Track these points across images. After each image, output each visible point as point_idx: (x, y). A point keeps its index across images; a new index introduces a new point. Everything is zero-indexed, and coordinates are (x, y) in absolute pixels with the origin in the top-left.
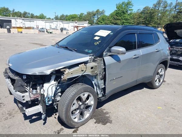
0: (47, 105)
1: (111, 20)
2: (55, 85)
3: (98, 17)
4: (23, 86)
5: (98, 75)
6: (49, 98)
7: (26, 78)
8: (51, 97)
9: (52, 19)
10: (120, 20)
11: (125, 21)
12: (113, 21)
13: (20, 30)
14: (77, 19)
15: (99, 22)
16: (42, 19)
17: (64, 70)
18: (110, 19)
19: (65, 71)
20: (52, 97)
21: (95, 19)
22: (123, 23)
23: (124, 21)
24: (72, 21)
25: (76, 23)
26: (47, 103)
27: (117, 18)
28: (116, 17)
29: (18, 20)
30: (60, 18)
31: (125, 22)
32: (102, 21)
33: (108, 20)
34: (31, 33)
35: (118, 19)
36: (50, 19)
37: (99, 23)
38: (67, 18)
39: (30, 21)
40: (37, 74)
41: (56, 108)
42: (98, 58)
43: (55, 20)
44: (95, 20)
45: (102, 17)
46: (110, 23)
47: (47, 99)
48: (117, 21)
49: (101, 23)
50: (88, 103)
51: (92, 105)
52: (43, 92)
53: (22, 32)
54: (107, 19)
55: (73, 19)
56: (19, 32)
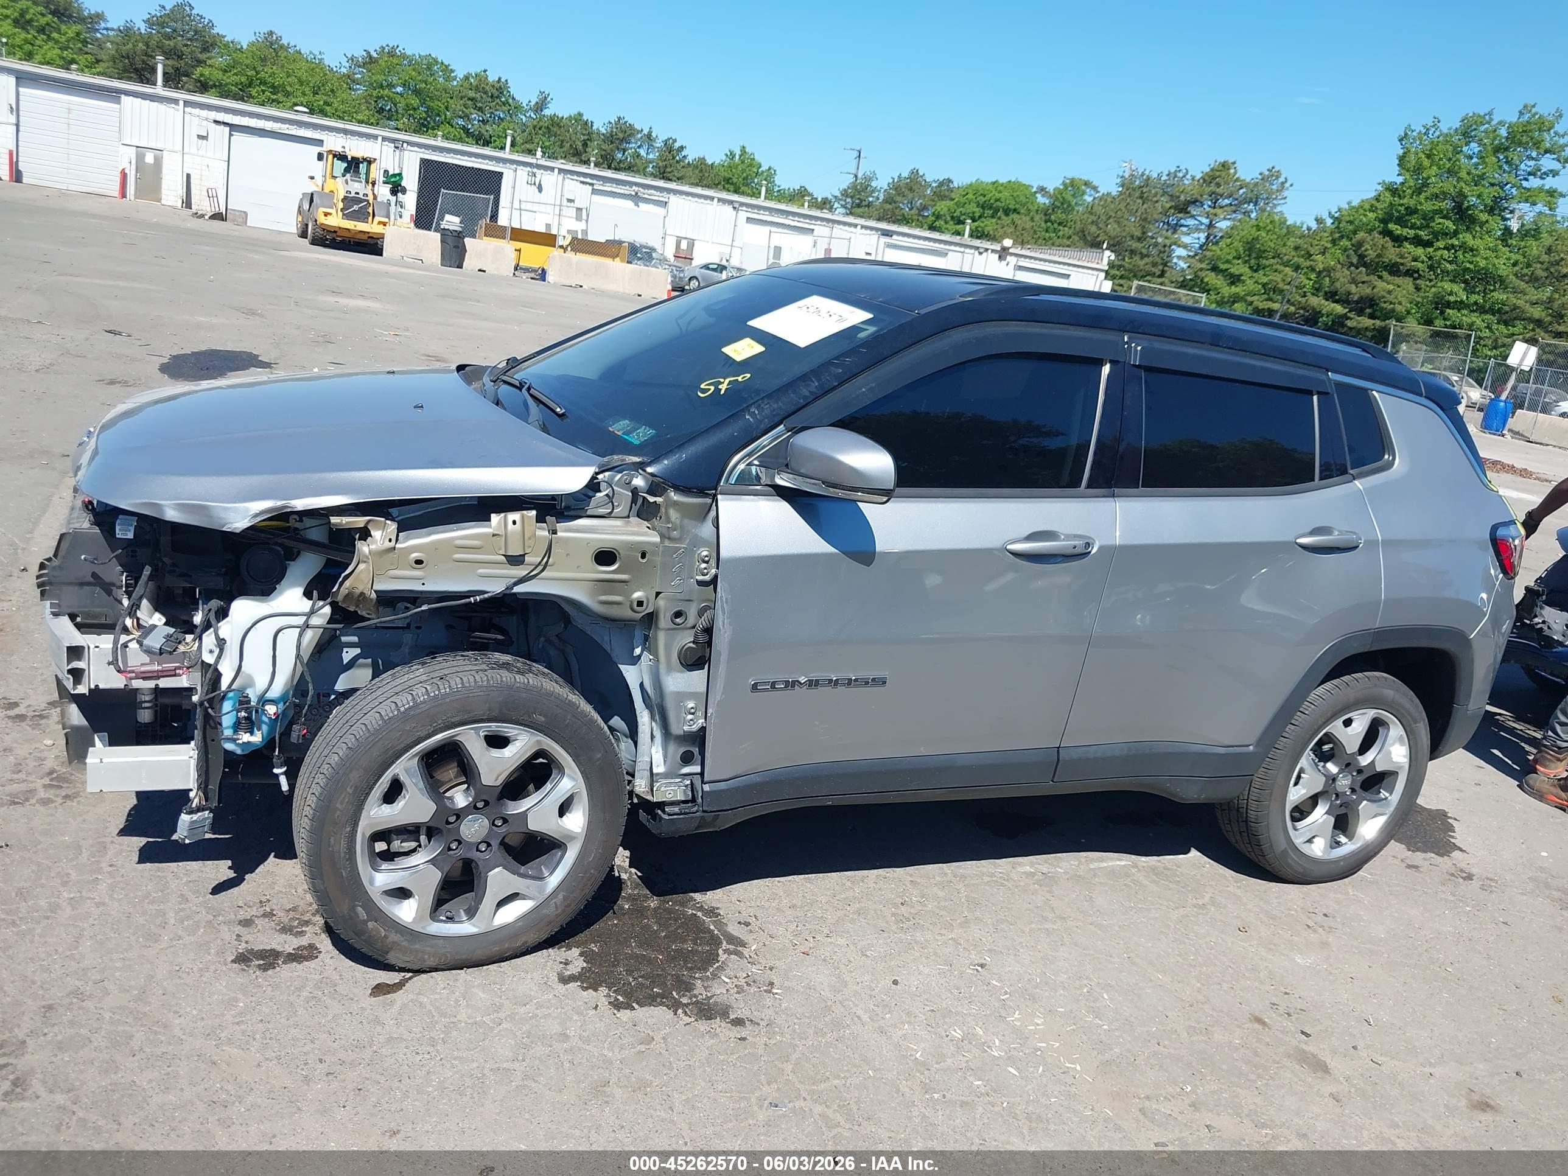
0: (229, 746)
1: (1328, 271)
2: (300, 621)
3: (1211, 226)
4: (108, 588)
5: (664, 621)
6: (243, 702)
7: (130, 536)
8: (263, 700)
9: (825, 204)
10: (1409, 273)
11: (1458, 291)
12: (1342, 279)
13: (534, 256)
14: (1022, 220)
15: (1215, 269)
16: (736, 191)
17: (360, 521)
18: (1320, 261)
19: (365, 534)
20: (272, 702)
21: (1186, 240)
22: (1442, 304)
23: (1448, 286)
24: (977, 234)
25: (1003, 254)
26: (228, 733)
27: (1392, 253)
28: (1374, 245)
29: (549, 180)
30: (889, 200)
31: (1460, 305)
32: (1239, 268)
33: (1297, 268)
34: (611, 287)
35: (1394, 269)
36: (799, 195)
37: (1211, 278)
38: (942, 207)
39: (636, 199)
40: (172, 515)
41: (285, 787)
42: (673, 495)
43: (839, 214)
44: (1180, 252)
45: (1248, 232)
46: (1316, 291)
47: (227, 706)
48: (1383, 286)
49: (1235, 280)
50: (524, 814)
51: (572, 837)
52: (217, 651)
53: (542, 275)
54: (1288, 253)
55: (989, 225)
56: (526, 270)
